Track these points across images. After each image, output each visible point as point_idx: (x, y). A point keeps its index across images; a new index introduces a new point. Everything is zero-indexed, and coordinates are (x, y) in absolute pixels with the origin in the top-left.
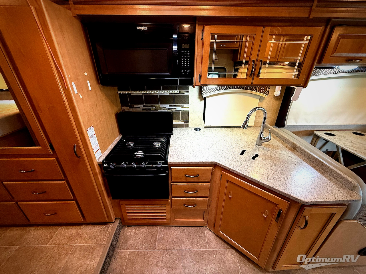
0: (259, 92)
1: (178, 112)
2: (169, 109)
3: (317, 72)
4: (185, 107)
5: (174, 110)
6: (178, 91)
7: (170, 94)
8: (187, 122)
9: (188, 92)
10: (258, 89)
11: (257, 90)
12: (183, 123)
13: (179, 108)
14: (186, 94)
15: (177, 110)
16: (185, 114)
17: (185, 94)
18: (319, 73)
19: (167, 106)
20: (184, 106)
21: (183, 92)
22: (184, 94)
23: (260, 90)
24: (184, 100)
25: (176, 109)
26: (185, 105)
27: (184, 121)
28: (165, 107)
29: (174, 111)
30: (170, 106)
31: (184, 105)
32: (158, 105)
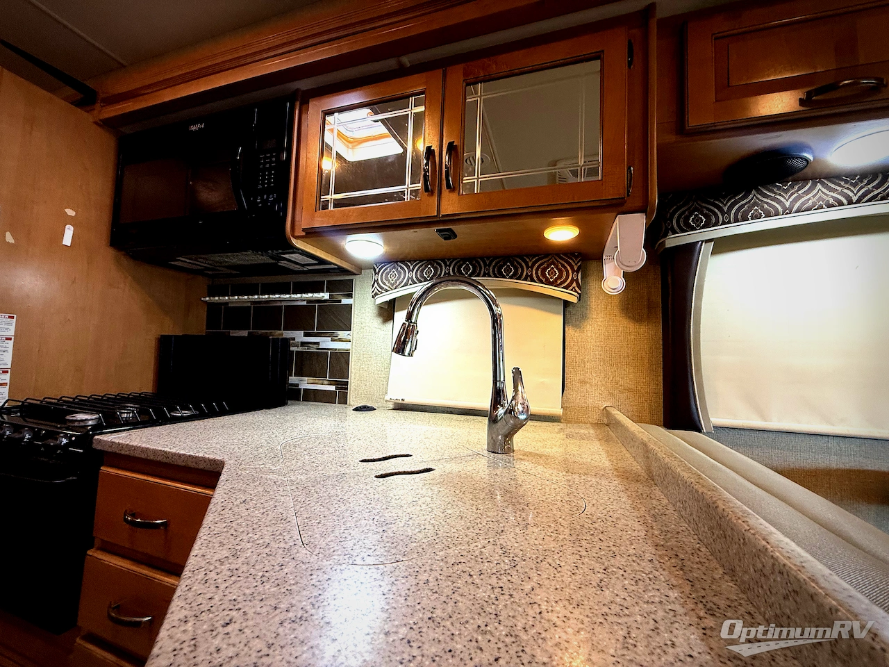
0: (541, 282)
1: (322, 354)
2: (303, 344)
3: (755, 204)
4: (340, 340)
5: (315, 346)
6: (327, 296)
7: (309, 301)
8: (343, 386)
9: (350, 296)
10: (537, 273)
11: (534, 276)
12: (333, 388)
13: (326, 343)
14: (345, 301)
15: (320, 347)
16: (339, 358)
17: (342, 303)
18: (766, 206)
19: (299, 336)
20: (339, 337)
21: (338, 296)
22: (340, 301)
23: (544, 275)
24: (339, 320)
25: (318, 343)
26: (342, 334)
27: (336, 383)
28: (295, 339)
29: (313, 349)
30: (306, 335)
31: (339, 332)
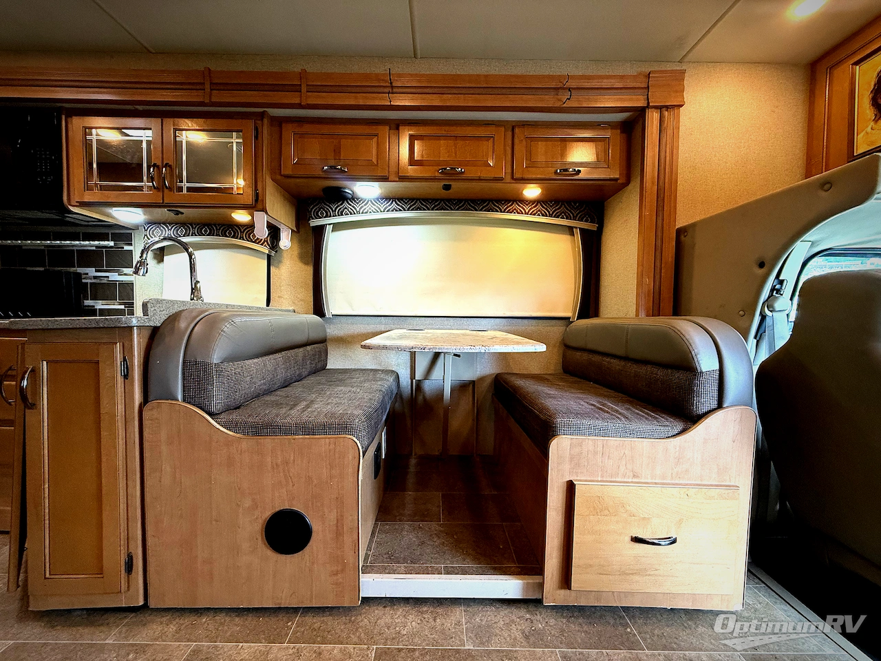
0: (249, 241)
1: (113, 284)
2: (95, 277)
3: (346, 208)
4: (125, 275)
5: (106, 279)
6: (112, 244)
7: (97, 247)
8: (131, 305)
9: (131, 244)
11: (244, 237)
12: (122, 307)
13: (114, 277)
14: (127, 248)
15: (109, 280)
16: (126, 287)
17: (124, 249)
19: (92, 272)
20: (124, 273)
21: (120, 244)
24: (123, 260)
25: (108, 277)
26: (126, 271)
27: (125, 304)
28: (87, 274)
29: (105, 281)
30: (96, 271)
31: (124, 269)
32: (72, 269)
